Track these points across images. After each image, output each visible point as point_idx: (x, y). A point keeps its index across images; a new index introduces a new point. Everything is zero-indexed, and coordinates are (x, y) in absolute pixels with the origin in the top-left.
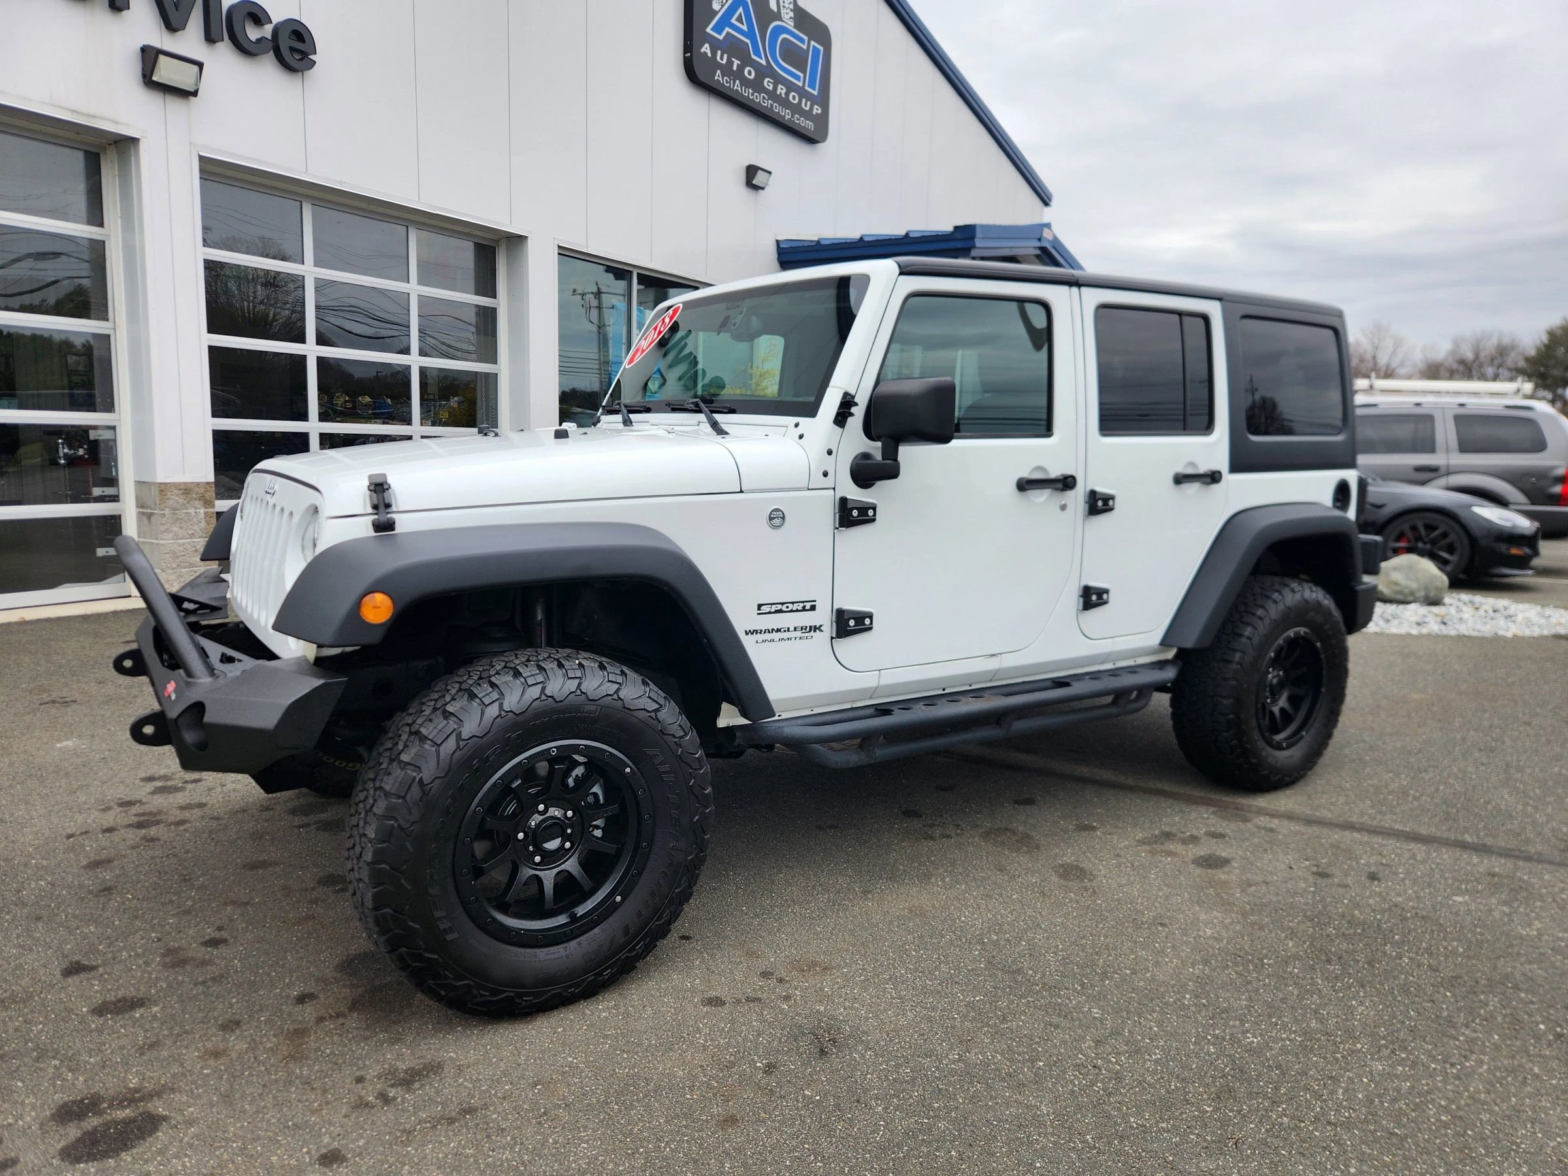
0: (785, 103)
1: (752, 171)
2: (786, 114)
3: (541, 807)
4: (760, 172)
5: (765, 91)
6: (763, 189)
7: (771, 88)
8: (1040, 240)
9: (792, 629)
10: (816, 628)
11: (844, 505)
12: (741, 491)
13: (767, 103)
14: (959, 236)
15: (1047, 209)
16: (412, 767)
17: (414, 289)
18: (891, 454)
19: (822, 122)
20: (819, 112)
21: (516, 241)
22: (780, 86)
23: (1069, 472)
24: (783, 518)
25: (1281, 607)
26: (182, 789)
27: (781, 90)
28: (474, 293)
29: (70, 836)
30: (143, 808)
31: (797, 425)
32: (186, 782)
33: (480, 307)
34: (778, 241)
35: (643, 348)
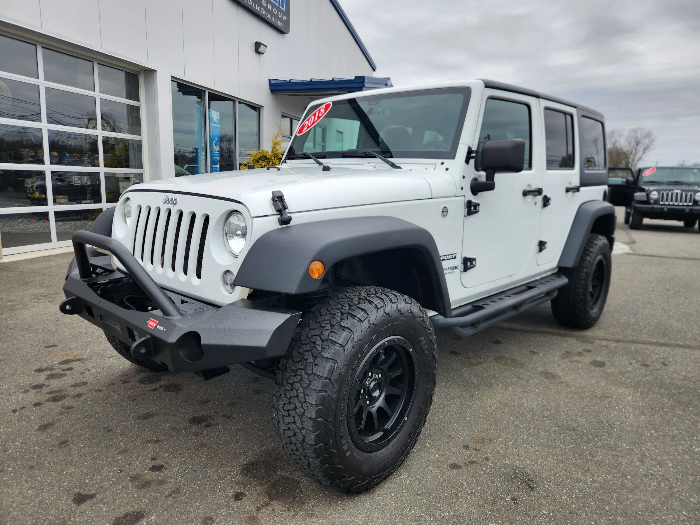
0: (271, 13)
1: (258, 45)
2: (272, 19)
3: (370, 374)
4: (262, 45)
5: (263, 6)
6: (263, 54)
7: (265, 5)
8: (386, 85)
9: (447, 269)
10: (456, 268)
11: (469, 204)
12: (432, 198)
13: (263, 13)
14: (357, 81)
15: (375, 72)
16: (332, 361)
17: (98, 95)
18: (490, 178)
19: (287, 23)
20: (286, 19)
21: (150, 72)
22: (269, 5)
23: (540, 187)
24: (447, 211)
25: (598, 247)
26: (65, 375)
27: (270, 7)
28: (127, 98)
29: (15, 411)
30: (49, 388)
31: (442, 163)
32: (64, 370)
33: (131, 106)
34: (269, 80)
35: (308, 125)
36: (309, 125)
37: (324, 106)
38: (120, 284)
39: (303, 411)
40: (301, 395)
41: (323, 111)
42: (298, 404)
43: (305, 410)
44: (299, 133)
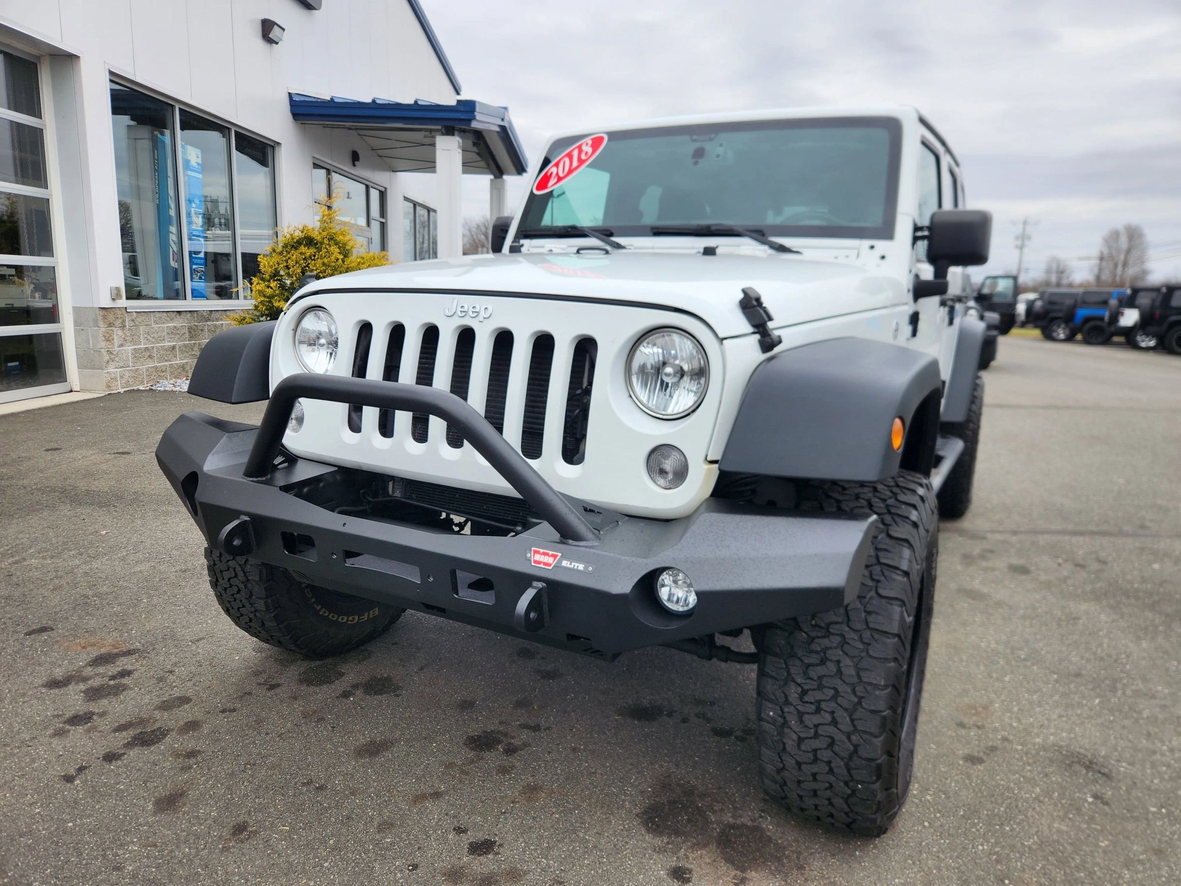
1: (267, 26)
4: (275, 26)
6: (277, 43)
8: (503, 120)
11: (915, 318)
14: (462, 108)
16: (898, 602)
18: (942, 273)
21: (65, 59)
24: (898, 330)
26: (124, 687)
28: (9, 108)
29: (69, 779)
30: (109, 718)
31: (872, 247)
32: (113, 678)
33: (18, 124)
34: (290, 94)
35: (557, 174)
36: (561, 174)
37: (589, 141)
38: (321, 485)
39: (856, 700)
40: (849, 671)
41: (587, 149)
42: (843, 688)
43: (861, 698)
44: (539, 188)
